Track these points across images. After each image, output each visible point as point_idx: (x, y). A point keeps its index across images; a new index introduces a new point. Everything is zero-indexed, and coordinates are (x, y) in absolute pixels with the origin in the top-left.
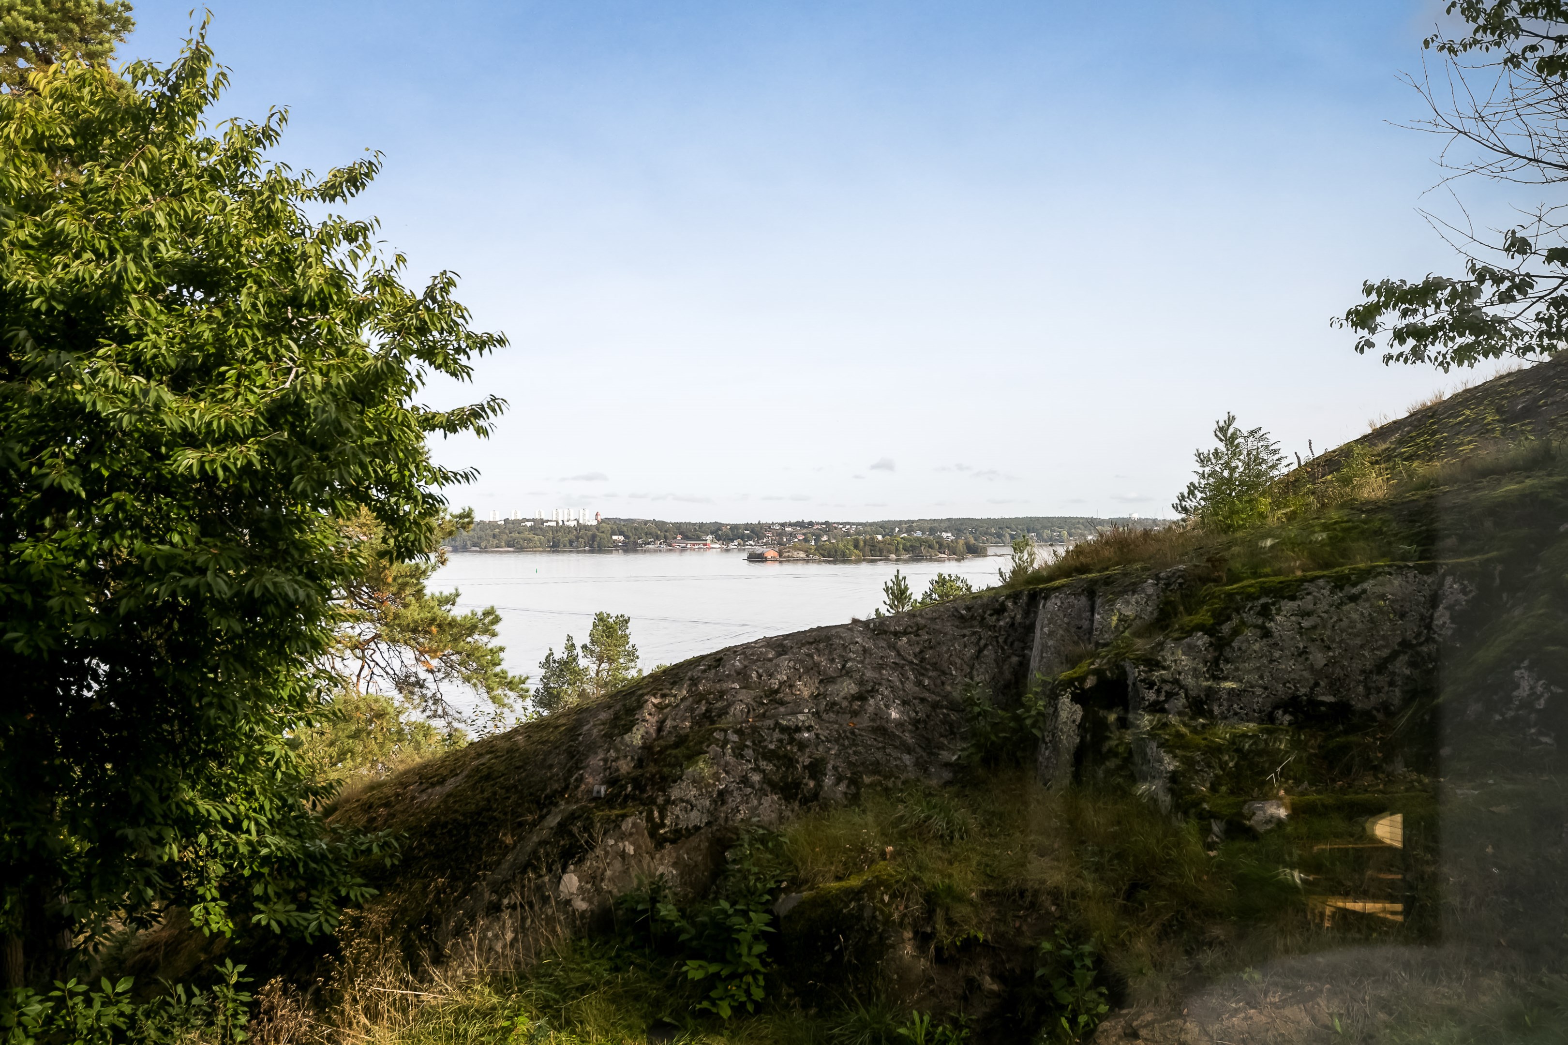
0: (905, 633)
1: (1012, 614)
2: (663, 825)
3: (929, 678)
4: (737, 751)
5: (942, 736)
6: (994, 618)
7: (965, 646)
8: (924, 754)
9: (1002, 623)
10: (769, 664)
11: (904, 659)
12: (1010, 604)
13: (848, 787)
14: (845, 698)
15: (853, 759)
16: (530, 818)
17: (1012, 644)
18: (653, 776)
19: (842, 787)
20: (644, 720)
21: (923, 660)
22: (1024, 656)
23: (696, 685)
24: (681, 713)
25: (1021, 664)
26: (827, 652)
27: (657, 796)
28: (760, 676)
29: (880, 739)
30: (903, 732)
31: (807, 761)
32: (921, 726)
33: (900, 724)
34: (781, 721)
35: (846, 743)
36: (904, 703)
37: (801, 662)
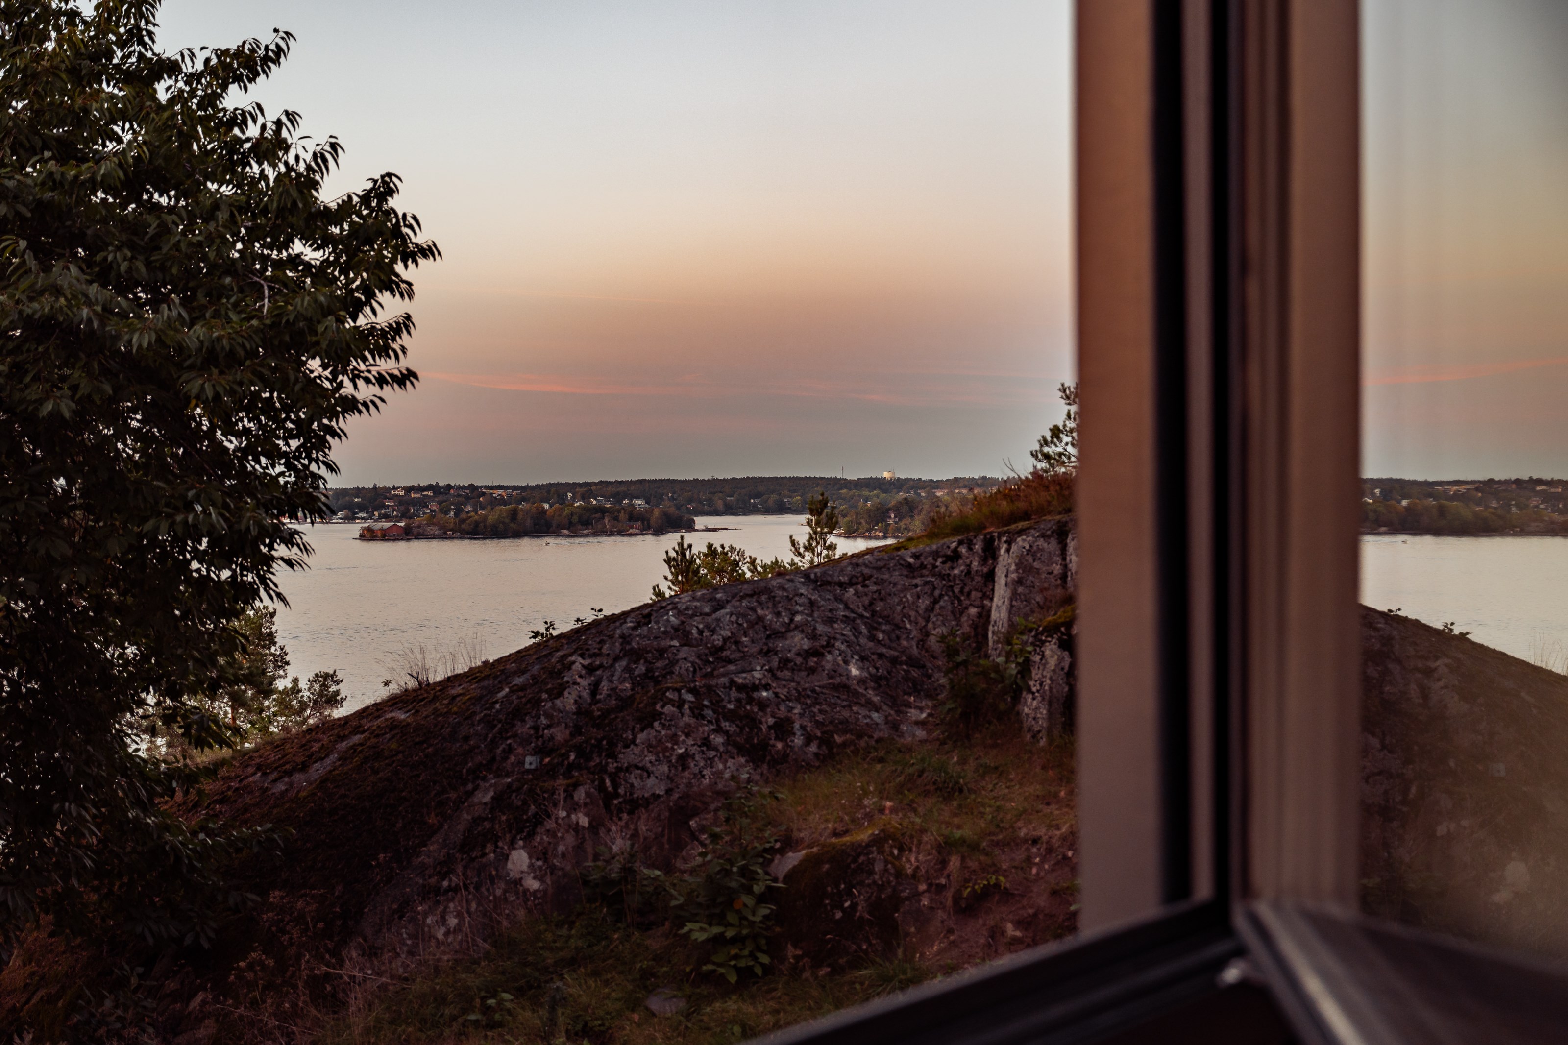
0: (851, 584)
1: (968, 561)
2: (617, 795)
3: (884, 632)
4: (696, 712)
5: (905, 693)
6: (949, 564)
7: (919, 597)
8: (892, 712)
9: (956, 572)
10: (710, 619)
11: (853, 611)
12: (963, 550)
13: (819, 747)
14: (798, 654)
15: (820, 718)
16: (453, 795)
17: (969, 594)
18: (600, 741)
19: (813, 748)
20: (575, 683)
21: (874, 613)
22: (983, 606)
23: (629, 643)
24: (617, 674)
25: (980, 615)
26: (770, 605)
27: (607, 764)
28: (701, 632)
29: (844, 697)
30: (866, 689)
31: (771, 721)
32: (883, 683)
33: (861, 681)
34: (736, 679)
35: (809, 701)
36: (863, 659)
37: (744, 616)
